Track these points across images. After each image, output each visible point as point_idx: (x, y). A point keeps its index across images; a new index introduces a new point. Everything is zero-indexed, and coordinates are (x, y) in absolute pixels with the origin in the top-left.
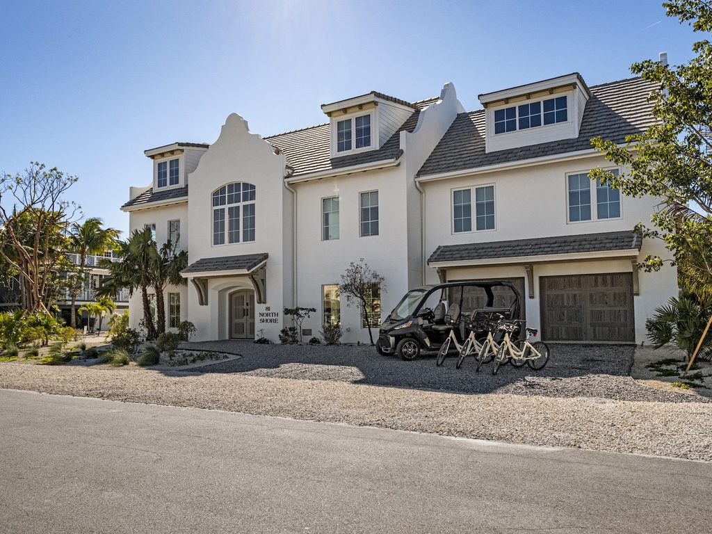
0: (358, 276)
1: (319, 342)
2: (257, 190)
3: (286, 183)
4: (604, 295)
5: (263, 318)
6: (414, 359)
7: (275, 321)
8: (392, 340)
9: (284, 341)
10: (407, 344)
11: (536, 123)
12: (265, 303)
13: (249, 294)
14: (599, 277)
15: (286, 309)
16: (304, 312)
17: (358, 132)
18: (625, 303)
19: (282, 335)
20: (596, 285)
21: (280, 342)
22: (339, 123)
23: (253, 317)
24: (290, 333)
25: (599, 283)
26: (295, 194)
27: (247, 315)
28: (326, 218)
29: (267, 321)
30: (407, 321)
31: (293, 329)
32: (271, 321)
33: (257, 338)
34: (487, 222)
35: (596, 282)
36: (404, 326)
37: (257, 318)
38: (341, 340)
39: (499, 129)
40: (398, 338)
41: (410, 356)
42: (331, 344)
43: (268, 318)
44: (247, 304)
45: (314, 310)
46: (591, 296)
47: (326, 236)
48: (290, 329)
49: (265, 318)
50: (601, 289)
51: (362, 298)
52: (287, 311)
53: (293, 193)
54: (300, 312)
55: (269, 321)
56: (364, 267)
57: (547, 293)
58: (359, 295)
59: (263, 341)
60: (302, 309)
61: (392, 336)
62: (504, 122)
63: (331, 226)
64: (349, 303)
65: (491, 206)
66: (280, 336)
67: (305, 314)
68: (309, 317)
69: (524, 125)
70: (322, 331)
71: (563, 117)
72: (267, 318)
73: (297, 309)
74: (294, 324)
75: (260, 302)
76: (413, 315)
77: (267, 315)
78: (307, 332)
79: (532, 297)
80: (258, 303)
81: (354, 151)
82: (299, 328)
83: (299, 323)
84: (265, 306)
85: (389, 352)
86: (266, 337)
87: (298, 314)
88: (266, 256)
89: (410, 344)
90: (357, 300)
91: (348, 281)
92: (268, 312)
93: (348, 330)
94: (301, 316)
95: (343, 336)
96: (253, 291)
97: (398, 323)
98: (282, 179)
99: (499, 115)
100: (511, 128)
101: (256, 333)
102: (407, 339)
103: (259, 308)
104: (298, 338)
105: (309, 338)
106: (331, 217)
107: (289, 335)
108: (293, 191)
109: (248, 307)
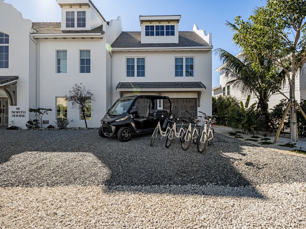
0: (79, 92)
1: (54, 128)
2: (10, 38)
3: (32, 37)
4: (186, 106)
5: (14, 114)
6: (128, 140)
7: (23, 116)
8: (113, 128)
9: (30, 128)
10: (125, 131)
11: (162, 34)
12: (16, 105)
13: (5, 100)
14: (185, 99)
15: (31, 109)
16: (43, 111)
17: (79, 20)
18: (194, 110)
19: (28, 124)
20: (184, 103)
21: (27, 128)
22: (67, 12)
23: (7, 113)
24: (34, 123)
25: (185, 102)
26: (38, 45)
27: (4, 112)
28: (59, 61)
29: (17, 116)
30: (125, 116)
31: (36, 121)
32: (20, 116)
33: (9, 126)
34: (141, 73)
35: (184, 101)
36: (122, 119)
37: (10, 114)
38: (68, 126)
39: (147, 34)
40: (118, 127)
41: (126, 138)
42: (62, 129)
43: (19, 114)
44: (4, 106)
45: (50, 110)
46: (182, 106)
47: (59, 71)
48: (34, 121)
49: (16, 114)
50: (185, 104)
51: (81, 104)
52: (31, 110)
53: (37, 44)
54: (41, 111)
55: (19, 116)
56: (82, 87)
57: (165, 105)
58: (79, 102)
59: (14, 128)
60: (43, 109)
61: (113, 126)
62: (149, 31)
63: (61, 66)
64: (73, 106)
65: (143, 67)
66: (26, 125)
67: (45, 112)
68: (47, 114)
69: (157, 34)
70: (56, 121)
71: (173, 34)
72: (17, 114)
73: (39, 109)
74: (37, 117)
75: (12, 104)
76: (127, 112)
77: (17, 112)
78: (45, 122)
79: (160, 106)
80: (11, 105)
81: (76, 28)
82: (40, 120)
83: (40, 117)
84: (16, 107)
85: (111, 136)
86: (16, 125)
87: (39, 112)
88: (17, 78)
89: (126, 131)
90: (78, 105)
91: (73, 94)
92: (18, 110)
93: (72, 121)
94: (41, 113)
95: (69, 124)
96: (7, 98)
97: (117, 118)
98: (28, 34)
99: (147, 27)
100: (152, 34)
101: (9, 123)
102: (125, 128)
103: (11, 108)
104: (40, 126)
105: (47, 125)
106: (61, 61)
107: (33, 125)
108: (37, 43)
109: (5, 108)
